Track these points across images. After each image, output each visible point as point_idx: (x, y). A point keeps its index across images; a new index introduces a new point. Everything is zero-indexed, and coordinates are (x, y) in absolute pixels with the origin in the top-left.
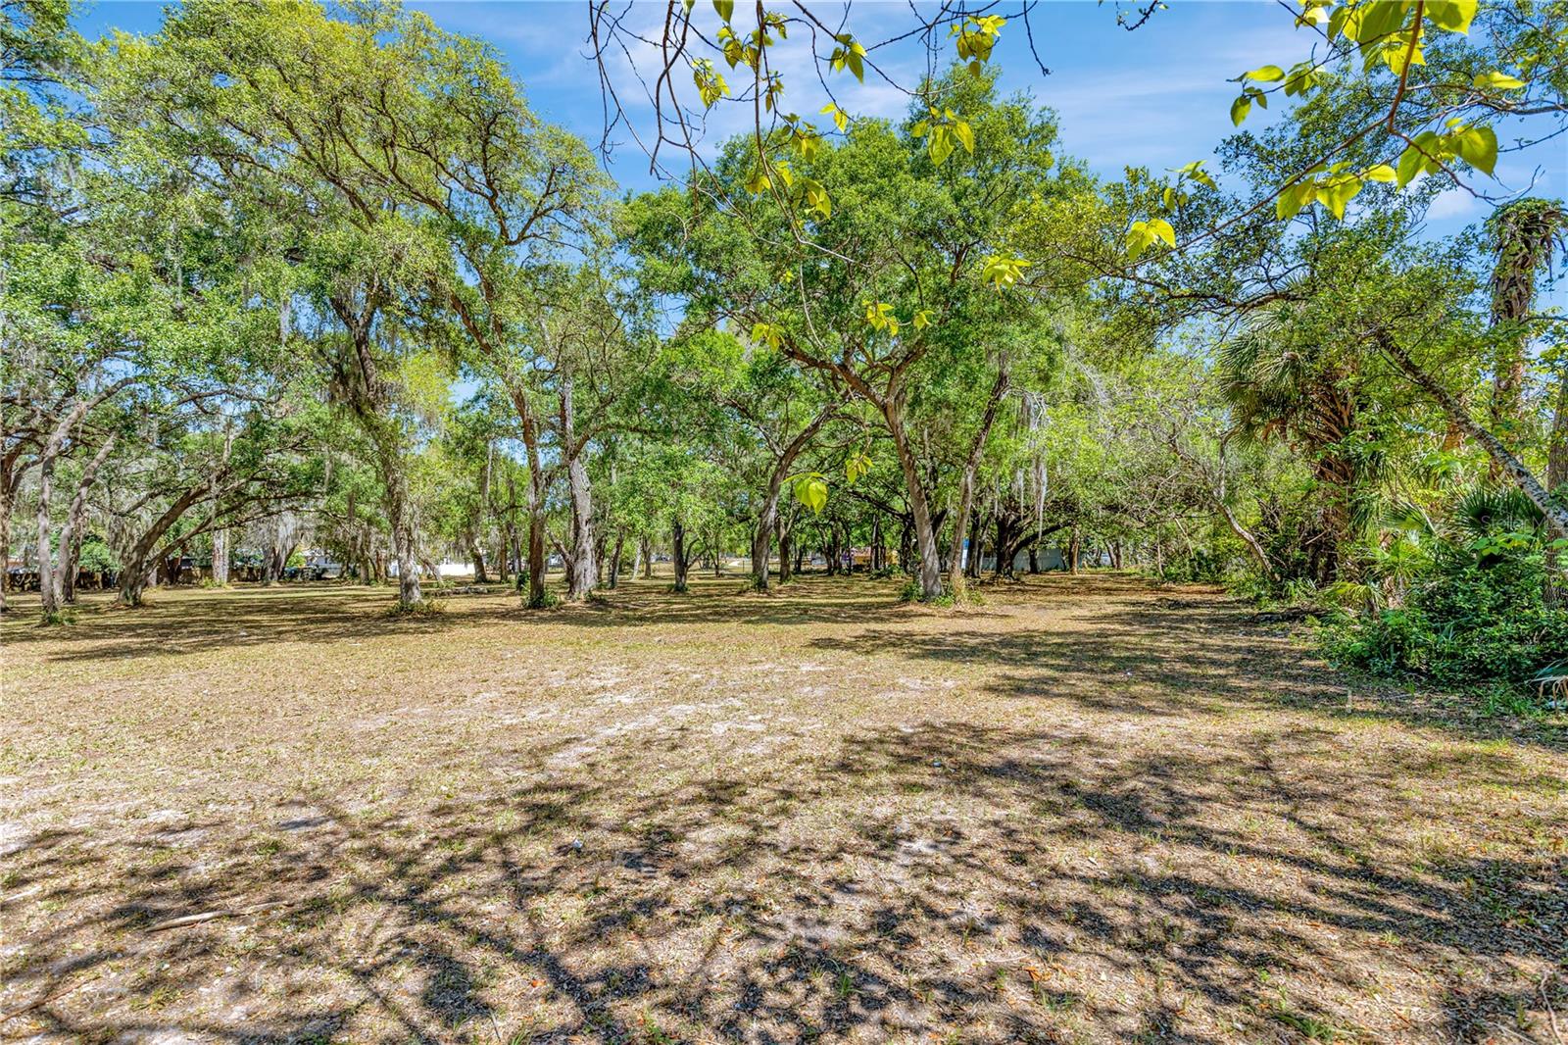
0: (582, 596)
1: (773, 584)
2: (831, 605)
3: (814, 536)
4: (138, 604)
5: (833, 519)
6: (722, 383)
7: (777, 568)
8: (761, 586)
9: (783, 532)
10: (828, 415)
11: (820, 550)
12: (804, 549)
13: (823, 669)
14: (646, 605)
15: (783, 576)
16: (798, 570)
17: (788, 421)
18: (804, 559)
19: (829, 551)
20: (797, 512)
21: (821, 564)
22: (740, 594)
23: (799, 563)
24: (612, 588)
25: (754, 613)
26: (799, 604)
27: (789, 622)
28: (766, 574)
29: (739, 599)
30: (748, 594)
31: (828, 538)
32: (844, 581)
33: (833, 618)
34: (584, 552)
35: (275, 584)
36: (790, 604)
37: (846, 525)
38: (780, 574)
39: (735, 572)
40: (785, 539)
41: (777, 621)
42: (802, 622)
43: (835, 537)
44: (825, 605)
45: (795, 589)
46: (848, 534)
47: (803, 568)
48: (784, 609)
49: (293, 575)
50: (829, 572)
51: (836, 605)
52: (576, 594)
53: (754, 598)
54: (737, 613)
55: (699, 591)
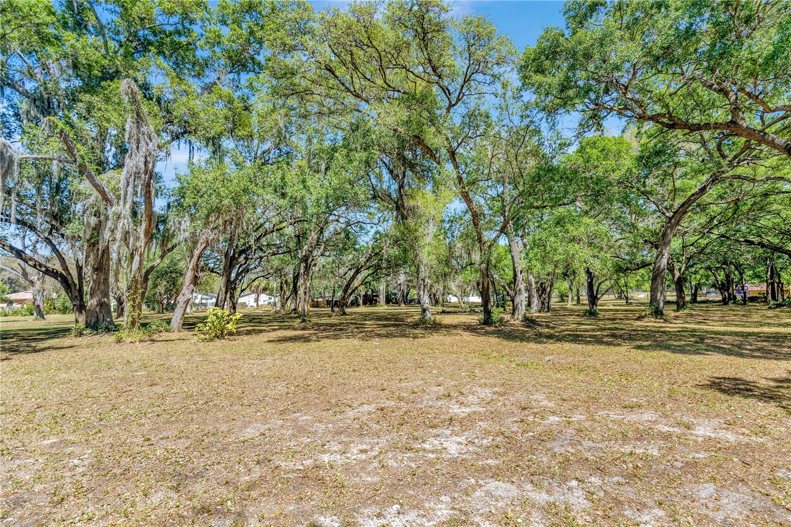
0: (520, 317)
1: (669, 312)
2: (731, 334)
3: (707, 277)
4: (344, 314)
5: (725, 263)
6: (613, 171)
7: (674, 299)
8: (658, 313)
9: (677, 274)
10: (714, 180)
11: (714, 286)
12: (698, 286)
13: (731, 437)
14: (563, 325)
15: (680, 304)
16: (694, 300)
17: (675, 190)
18: (699, 292)
19: (723, 287)
20: (689, 259)
21: (716, 296)
22: (639, 318)
23: (695, 295)
24: (548, 311)
25: (646, 337)
26: (694, 330)
27: (682, 350)
28: (661, 305)
29: (639, 323)
30: (646, 319)
31: (721, 276)
32: (741, 310)
33: (736, 351)
34: (520, 290)
35: (403, 305)
36: (685, 330)
37: (738, 266)
38: (677, 303)
39: (642, 301)
40: (679, 278)
41: (668, 348)
42: (697, 352)
43: (727, 276)
44: (724, 334)
45: (692, 315)
46: (741, 274)
47: (699, 299)
48: (679, 335)
49: (411, 301)
50: (725, 302)
51: (737, 334)
52: (516, 317)
53: (651, 323)
54: (631, 337)
55: (608, 315)
